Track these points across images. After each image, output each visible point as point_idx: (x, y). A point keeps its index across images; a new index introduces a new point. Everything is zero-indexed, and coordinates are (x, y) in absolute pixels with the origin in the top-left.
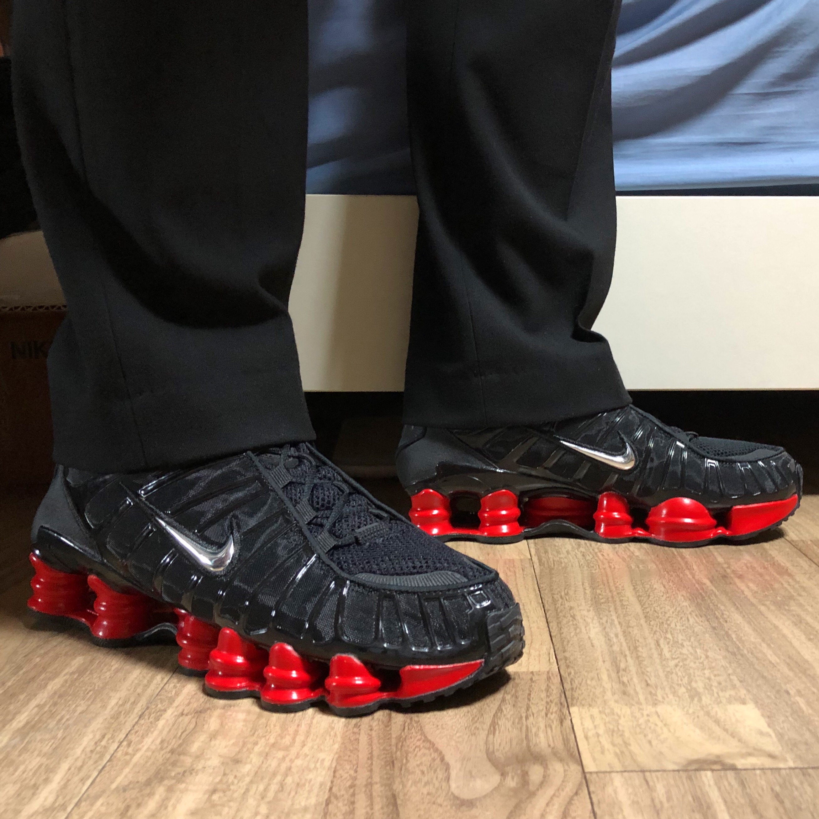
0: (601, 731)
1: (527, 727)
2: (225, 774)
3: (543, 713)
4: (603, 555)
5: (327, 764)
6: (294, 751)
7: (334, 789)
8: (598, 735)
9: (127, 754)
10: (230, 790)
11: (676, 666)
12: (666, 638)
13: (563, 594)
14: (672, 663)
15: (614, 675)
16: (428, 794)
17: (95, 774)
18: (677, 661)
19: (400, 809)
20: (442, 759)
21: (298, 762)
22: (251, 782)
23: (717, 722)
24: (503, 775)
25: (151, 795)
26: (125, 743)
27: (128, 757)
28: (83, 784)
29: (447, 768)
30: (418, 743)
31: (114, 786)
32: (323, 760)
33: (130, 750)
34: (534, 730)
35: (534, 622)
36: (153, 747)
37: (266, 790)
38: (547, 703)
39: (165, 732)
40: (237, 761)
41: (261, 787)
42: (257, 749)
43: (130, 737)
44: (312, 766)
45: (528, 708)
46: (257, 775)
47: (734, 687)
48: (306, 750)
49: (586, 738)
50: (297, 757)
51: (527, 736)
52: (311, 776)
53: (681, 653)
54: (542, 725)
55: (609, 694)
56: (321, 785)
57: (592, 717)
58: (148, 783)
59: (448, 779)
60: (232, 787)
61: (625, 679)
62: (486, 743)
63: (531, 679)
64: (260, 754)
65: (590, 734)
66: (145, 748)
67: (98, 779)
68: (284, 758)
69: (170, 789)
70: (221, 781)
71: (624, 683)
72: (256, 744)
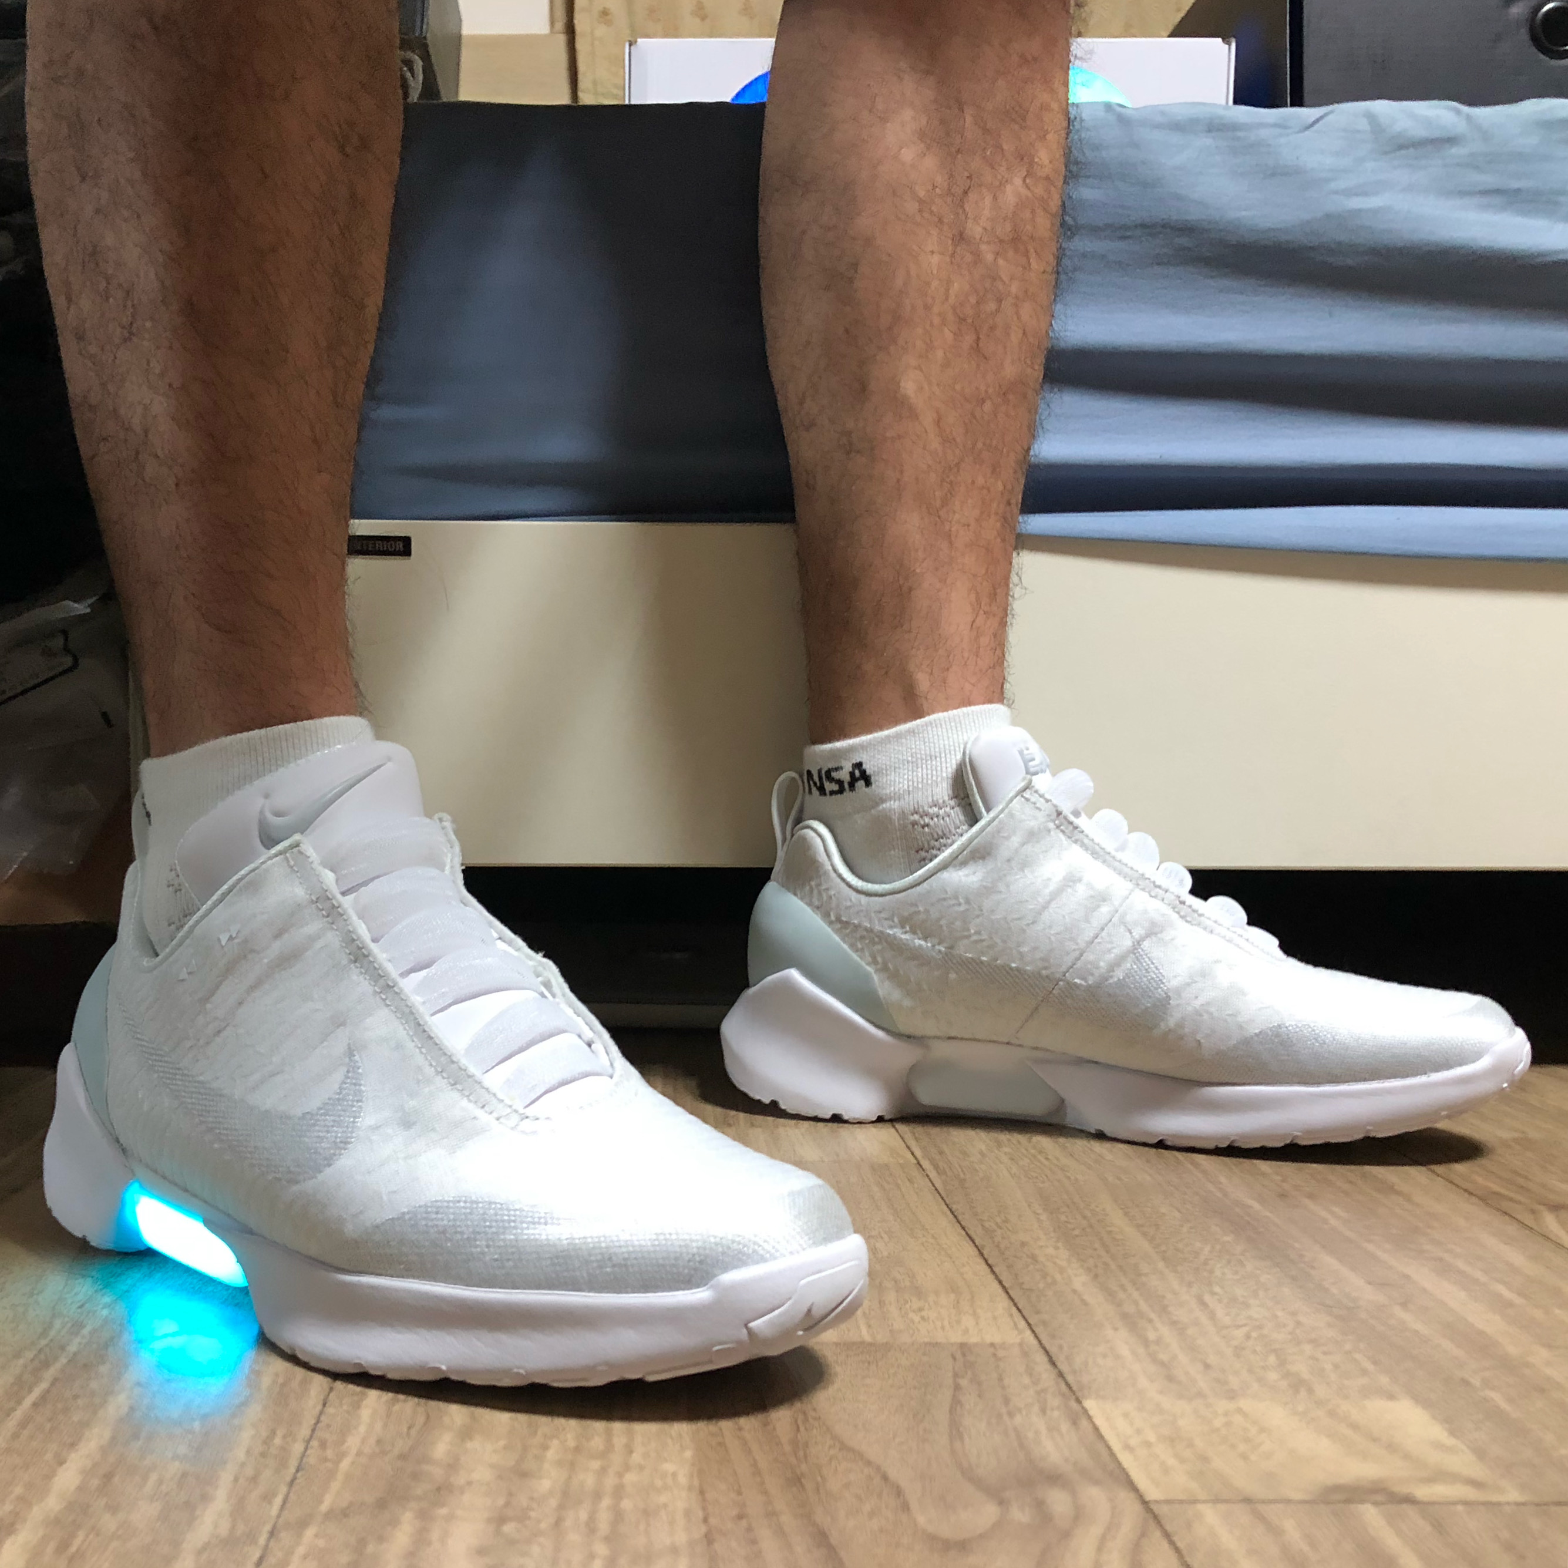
0: (1152, 1437)
1: (1015, 1429)
2: (510, 1494)
3: (1036, 1408)
4: (1047, 1159)
5: (683, 1480)
6: (617, 1459)
7: (712, 1521)
8: (1148, 1444)
9: (326, 1460)
10: (529, 1518)
11: (1248, 1337)
12: (1213, 1294)
13: (998, 1220)
14: (1240, 1333)
15: (1141, 1350)
16: (881, 1530)
17: (283, 1489)
18: (1245, 1329)
19: (842, 1554)
20: (885, 1478)
21: (630, 1478)
22: (561, 1507)
23: (1355, 1427)
24: (1001, 1502)
25: (394, 1523)
26: (315, 1443)
27: (329, 1465)
28: (270, 1503)
29: (899, 1492)
30: (832, 1452)
31: (324, 1507)
32: (674, 1475)
33: (329, 1453)
34: (1030, 1435)
35: (964, 1265)
36: (367, 1450)
37: (592, 1519)
38: (1038, 1393)
39: (379, 1426)
40: (524, 1475)
41: (583, 1515)
42: (550, 1454)
43: (318, 1433)
44: (659, 1483)
45: (1007, 1401)
46: (567, 1498)
47: (1364, 1372)
48: (636, 1457)
49: (1127, 1447)
50: (627, 1468)
51: (1021, 1445)
52: (663, 1499)
53: (1250, 1318)
54: (1042, 1428)
55: (1143, 1382)
56: (687, 1513)
57: (1126, 1415)
58: (382, 1504)
59: (906, 1507)
60: (533, 1514)
61: (1163, 1357)
62: (953, 1452)
63: (994, 1355)
64: (559, 1463)
65: (1133, 1442)
66: (354, 1451)
67: (293, 1497)
68: (603, 1470)
69: (424, 1516)
70: (507, 1504)
71: (1162, 1364)
72: (545, 1448)
